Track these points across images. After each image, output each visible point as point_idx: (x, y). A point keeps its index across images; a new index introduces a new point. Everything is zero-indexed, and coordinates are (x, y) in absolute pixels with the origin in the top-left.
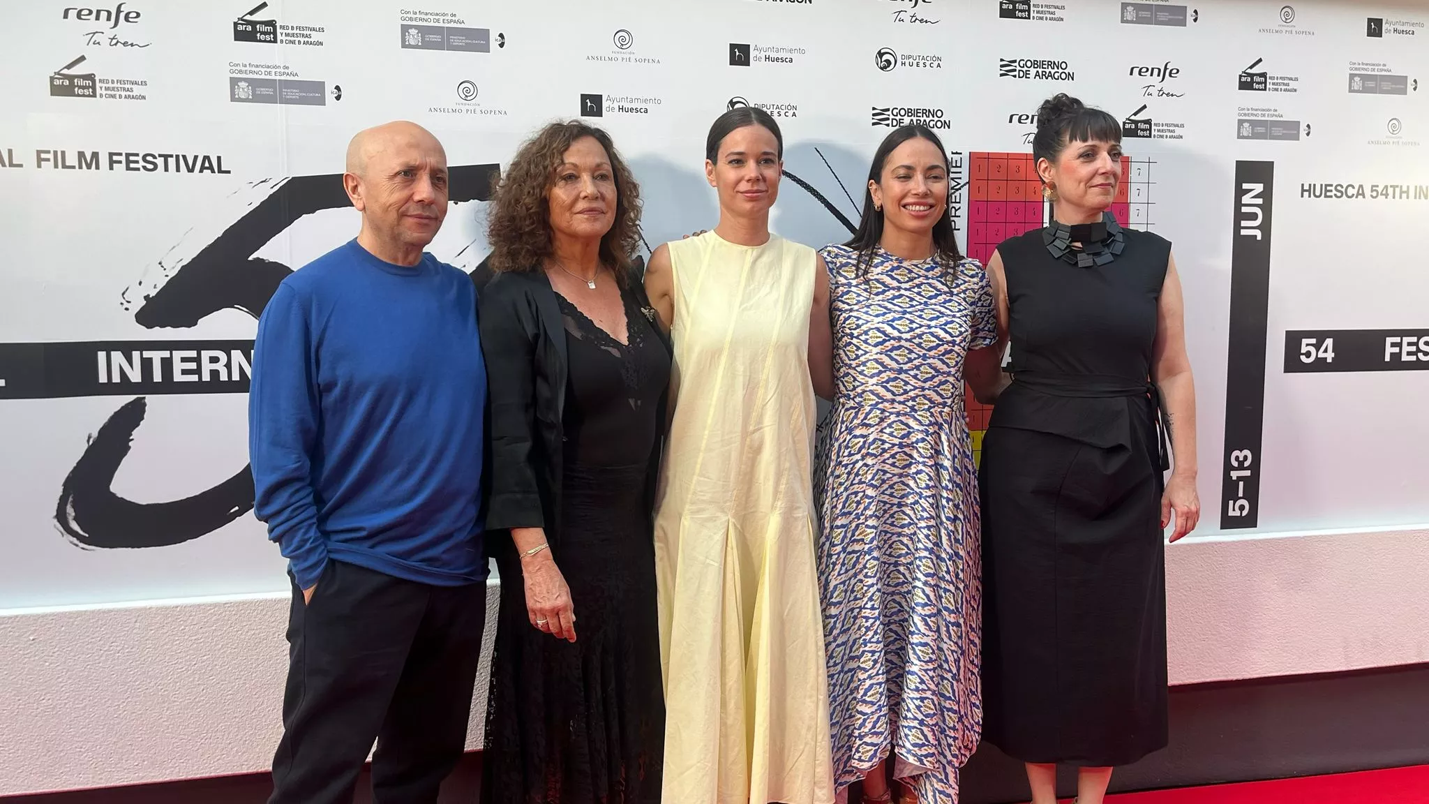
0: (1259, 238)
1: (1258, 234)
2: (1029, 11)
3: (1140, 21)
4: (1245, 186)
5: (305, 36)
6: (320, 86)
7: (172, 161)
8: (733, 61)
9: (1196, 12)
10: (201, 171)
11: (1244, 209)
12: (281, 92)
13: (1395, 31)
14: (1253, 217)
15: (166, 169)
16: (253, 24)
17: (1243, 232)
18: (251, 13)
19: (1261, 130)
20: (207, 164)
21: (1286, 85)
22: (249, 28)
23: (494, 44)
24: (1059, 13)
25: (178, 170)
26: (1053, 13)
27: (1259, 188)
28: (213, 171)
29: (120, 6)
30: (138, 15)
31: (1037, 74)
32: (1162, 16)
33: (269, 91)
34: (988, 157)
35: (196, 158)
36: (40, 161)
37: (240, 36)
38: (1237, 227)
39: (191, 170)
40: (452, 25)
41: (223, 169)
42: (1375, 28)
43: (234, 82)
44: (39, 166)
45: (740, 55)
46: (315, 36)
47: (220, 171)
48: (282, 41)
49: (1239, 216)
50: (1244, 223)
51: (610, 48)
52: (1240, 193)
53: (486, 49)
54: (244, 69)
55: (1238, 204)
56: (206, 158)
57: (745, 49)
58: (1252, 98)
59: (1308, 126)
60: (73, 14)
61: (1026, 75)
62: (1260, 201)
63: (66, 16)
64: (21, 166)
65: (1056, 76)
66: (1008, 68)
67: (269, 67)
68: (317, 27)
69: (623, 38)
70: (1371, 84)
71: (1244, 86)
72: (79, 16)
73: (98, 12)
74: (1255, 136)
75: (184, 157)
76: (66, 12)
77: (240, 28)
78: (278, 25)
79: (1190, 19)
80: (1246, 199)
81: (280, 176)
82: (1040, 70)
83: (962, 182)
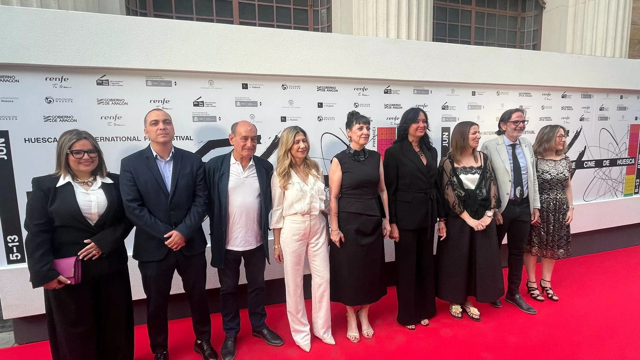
0: (447, 146)
1: (447, 145)
2: (391, 92)
3: (418, 93)
4: (444, 133)
5: (211, 105)
6: (215, 117)
7: (178, 138)
8: (319, 107)
9: (431, 91)
10: (186, 140)
11: (443, 139)
12: (205, 119)
13: (479, 94)
14: (446, 141)
15: (177, 140)
16: (198, 102)
17: (443, 145)
18: (197, 99)
19: (447, 119)
20: (187, 138)
21: (453, 108)
22: (197, 103)
23: (259, 104)
24: (398, 92)
25: (180, 140)
26: (397, 92)
27: (447, 134)
28: (189, 140)
29: (164, 99)
30: (169, 101)
31: (393, 107)
32: (423, 92)
33: (202, 119)
34: (382, 128)
35: (184, 136)
36: (145, 139)
37: (195, 105)
38: (442, 143)
39: (183, 140)
40: (248, 100)
41: (191, 139)
42: (474, 94)
43: (193, 117)
44: (145, 140)
45: (320, 105)
46: (214, 105)
47: (191, 140)
48: (205, 106)
49: (442, 141)
50: (443, 142)
51: (288, 105)
52: (443, 135)
53: (257, 106)
54: (196, 114)
55: (442, 138)
56: (187, 136)
57: (322, 104)
58: (445, 112)
59: (458, 118)
60: (152, 102)
61: (391, 108)
62: (447, 137)
63: (151, 102)
64: (141, 141)
65: (398, 108)
66: (386, 106)
67: (202, 113)
68: (214, 102)
69: (291, 102)
70: (473, 107)
71: (443, 109)
72: (154, 102)
73: (159, 101)
74: (446, 121)
75: (181, 136)
76: (151, 101)
77: (195, 103)
78: (204, 102)
79: (430, 93)
80: (444, 137)
81: (205, 141)
82: (394, 107)
83: (376, 135)
